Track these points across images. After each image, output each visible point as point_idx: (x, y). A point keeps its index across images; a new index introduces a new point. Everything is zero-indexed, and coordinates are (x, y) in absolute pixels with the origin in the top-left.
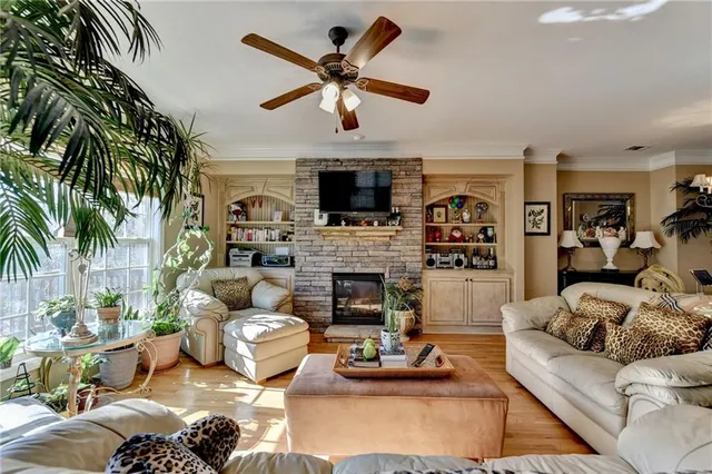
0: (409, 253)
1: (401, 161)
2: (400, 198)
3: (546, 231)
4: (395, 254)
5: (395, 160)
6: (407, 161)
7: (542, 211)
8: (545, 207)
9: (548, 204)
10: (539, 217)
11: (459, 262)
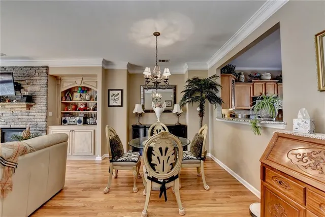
0: (39, 117)
1: (35, 67)
2: (35, 87)
3: (120, 104)
4: (32, 117)
5: (33, 67)
6: (39, 68)
7: (118, 94)
8: (120, 92)
9: (122, 90)
10: (117, 97)
11: (79, 122)
